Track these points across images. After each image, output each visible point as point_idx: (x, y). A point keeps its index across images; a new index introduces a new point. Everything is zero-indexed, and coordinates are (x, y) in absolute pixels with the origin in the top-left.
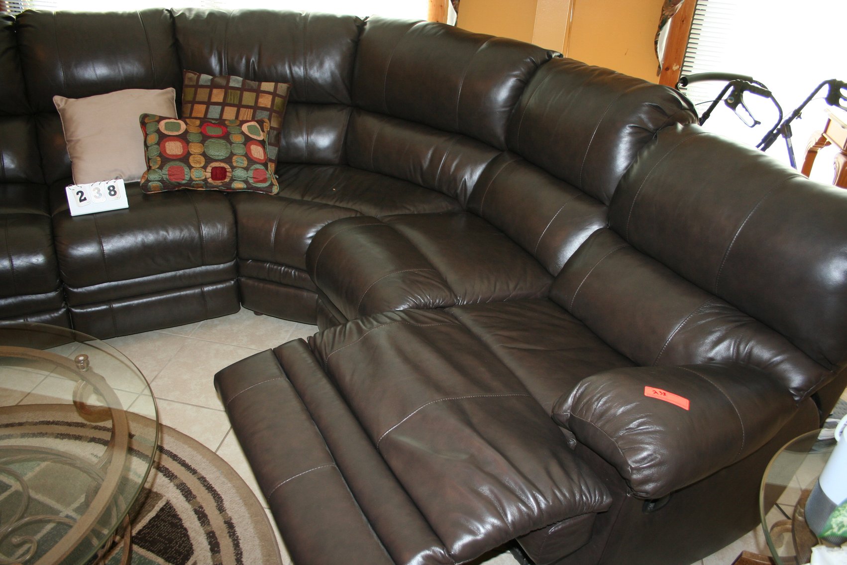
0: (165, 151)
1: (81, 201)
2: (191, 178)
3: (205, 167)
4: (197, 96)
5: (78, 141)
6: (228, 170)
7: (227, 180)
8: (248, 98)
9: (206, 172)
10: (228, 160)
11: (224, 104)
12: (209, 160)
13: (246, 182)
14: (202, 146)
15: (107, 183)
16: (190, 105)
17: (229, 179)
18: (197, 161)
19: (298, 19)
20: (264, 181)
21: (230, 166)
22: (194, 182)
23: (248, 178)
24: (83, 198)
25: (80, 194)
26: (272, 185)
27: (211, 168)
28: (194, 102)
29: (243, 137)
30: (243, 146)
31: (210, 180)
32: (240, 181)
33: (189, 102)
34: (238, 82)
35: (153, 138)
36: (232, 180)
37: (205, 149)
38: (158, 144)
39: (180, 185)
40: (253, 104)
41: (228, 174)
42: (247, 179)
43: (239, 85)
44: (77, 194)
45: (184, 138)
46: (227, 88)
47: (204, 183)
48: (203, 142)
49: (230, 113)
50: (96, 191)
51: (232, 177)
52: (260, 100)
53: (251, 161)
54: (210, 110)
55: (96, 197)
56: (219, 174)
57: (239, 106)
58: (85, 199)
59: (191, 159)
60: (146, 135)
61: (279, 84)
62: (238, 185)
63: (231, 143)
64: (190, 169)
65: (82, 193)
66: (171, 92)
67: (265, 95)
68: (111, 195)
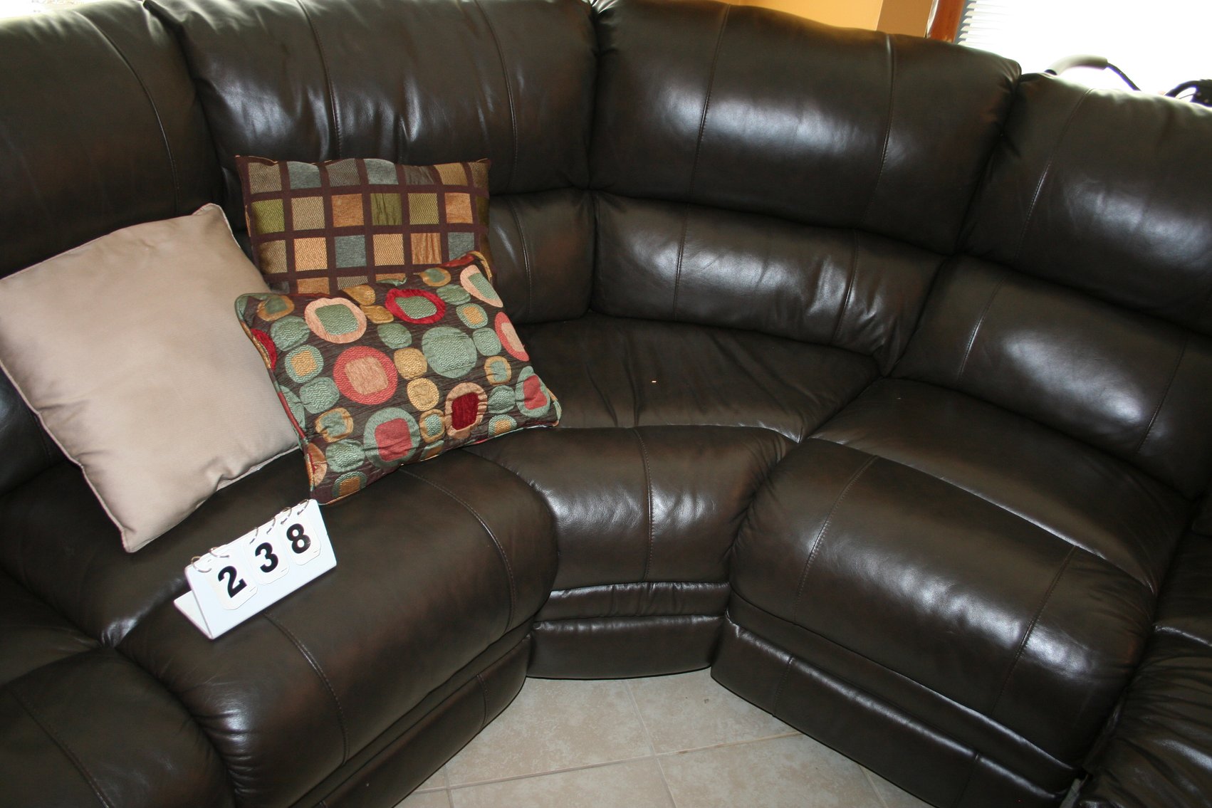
0: (350, 387)
1: (232, 592)
2: (422, 440)
3: (441, 406)
4: (294, 218)
6: (480, 397)
7: (480, 417)
8: (424, 209)
9: (444, 415)
10: (477, 374)
11: (368, 230)
12: (445, 384)
13: (514, 413)
14: (420, 353)
15: (282, 521)
16: (281, 245)
17: (481, 416)
18: (423, 395)
20: (541, 402)
21: (483, 386)
22: (427, 448)
23: (518, 403)
24: (236, 584)
25: (227, 575)
26: (552, 404)
27: (451, 402)
28: (290, 235)
29: (482, 310)
30: (491, 332)
31: (452, 432)
32: (503, 414)
33: (276, 237)
34: (387, 172)
35: (304, 363)
36: (488, 417)
37: (429, 360)
38: (327, 371)
40: (435, 220)
41: (481, 407)
42: (516, 406)
43: (391, 180)
44: (221, 577)
45: (371, 339)
46: (364, 191)
47: (443, 441)
48: (416, 344)
49: (389, 250)
50: (264, 552)
51: (487, 410)
52: (449, 209)
53: (514, 362)
54: (338, 251)
55: (265, 569)
56: (465, 410)
57: (406, 229)
58: (242, 584)
59: (410, 391)
60: (277, 357)
61: (471, 164)
62: (501, 423)
63: (470, 332)
64: (418, 420)
65: (232, 571)
66: (214, 214)
67: (456, 194)
68: (298, 550)
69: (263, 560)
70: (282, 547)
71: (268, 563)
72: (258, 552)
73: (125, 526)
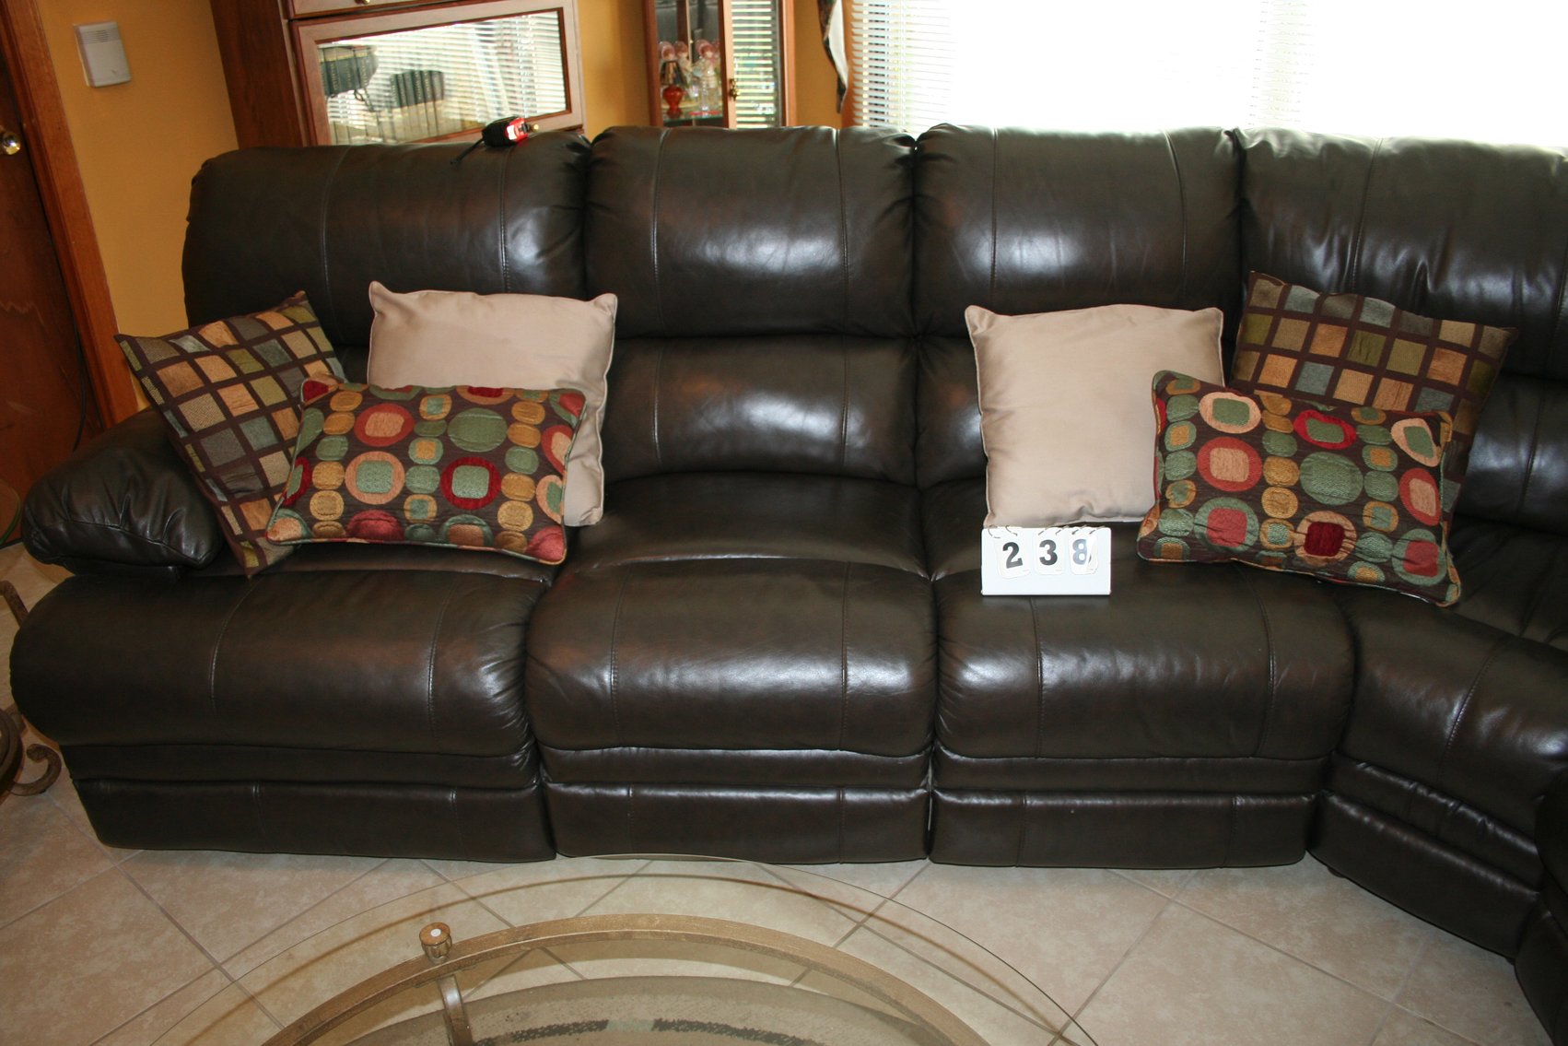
0: (1208, 468)
1: (1009, 564)
2: (1259, 541)
3: (1294, 521)
4: (1277, 335)
5: (1009, 414)
6: (1347, 534)
7: (1341, 556)
8: (1406, 356)
9: (1295, 531)
10: (1353, 509)
11: (1340, 364)
12: (1307, 503)
13: (1386, 567)
14: (1296, 467)
15: (1073, 533)
16: (1256, 355)
17: (1345, 555)
18: (1279, 503)
19: (1554, 168)
20: (1431, 571)
21: (1354, 524)
22: (1263, 552)
23: (1393, 559)
24: (1015, 559)
25: (1010, 549)
26: (1446, 582)
27: (1309, 524)
28: (1267, 349)
29: (1395, 456)
30: (1392, 479)
31: (1301, 552)
32: (1372, 563)
33: (1255, 348)
34: (1383, 313)
35: (1181, 435)
36: (1353, 558)
37: (1302, 477)
38: (1194, 449)
39: (1230, 552)
40: (1414, 371)
41: (1347, 544)
42: (1390, 561)
43: (1383, 322)
44: (1005, 548)
45: (1254, 442)
46: (1352, 326)
47: (1285, 556)
48: (1298, 458)
49: (1352, 387)
50: (1048, 547)
51: (1354, 551)
52: (1434, 364)
53: (1409, 519)
54: (1304, 374)
55: (1043, 560)
56: (1325, 539)
57: (1379, 372)
58: (1020, 562)
59: (1266, 496)
60: (1165, 424)
61: (1486, 327)
62: (1365, 572)
63: (1365, 470)
64: (1261, 522)
65: (1016, 547)
66: (1212, 318)
67: (1448, 351)
68: (1077, 560)
69: (1044, 552)
70: (1064, 551)
71: (1048, 558)
72: (1043, 544)
73: (992, 510)
